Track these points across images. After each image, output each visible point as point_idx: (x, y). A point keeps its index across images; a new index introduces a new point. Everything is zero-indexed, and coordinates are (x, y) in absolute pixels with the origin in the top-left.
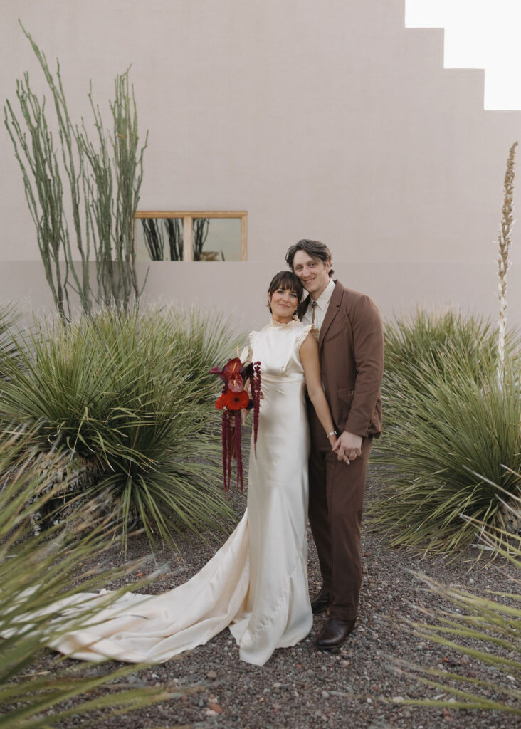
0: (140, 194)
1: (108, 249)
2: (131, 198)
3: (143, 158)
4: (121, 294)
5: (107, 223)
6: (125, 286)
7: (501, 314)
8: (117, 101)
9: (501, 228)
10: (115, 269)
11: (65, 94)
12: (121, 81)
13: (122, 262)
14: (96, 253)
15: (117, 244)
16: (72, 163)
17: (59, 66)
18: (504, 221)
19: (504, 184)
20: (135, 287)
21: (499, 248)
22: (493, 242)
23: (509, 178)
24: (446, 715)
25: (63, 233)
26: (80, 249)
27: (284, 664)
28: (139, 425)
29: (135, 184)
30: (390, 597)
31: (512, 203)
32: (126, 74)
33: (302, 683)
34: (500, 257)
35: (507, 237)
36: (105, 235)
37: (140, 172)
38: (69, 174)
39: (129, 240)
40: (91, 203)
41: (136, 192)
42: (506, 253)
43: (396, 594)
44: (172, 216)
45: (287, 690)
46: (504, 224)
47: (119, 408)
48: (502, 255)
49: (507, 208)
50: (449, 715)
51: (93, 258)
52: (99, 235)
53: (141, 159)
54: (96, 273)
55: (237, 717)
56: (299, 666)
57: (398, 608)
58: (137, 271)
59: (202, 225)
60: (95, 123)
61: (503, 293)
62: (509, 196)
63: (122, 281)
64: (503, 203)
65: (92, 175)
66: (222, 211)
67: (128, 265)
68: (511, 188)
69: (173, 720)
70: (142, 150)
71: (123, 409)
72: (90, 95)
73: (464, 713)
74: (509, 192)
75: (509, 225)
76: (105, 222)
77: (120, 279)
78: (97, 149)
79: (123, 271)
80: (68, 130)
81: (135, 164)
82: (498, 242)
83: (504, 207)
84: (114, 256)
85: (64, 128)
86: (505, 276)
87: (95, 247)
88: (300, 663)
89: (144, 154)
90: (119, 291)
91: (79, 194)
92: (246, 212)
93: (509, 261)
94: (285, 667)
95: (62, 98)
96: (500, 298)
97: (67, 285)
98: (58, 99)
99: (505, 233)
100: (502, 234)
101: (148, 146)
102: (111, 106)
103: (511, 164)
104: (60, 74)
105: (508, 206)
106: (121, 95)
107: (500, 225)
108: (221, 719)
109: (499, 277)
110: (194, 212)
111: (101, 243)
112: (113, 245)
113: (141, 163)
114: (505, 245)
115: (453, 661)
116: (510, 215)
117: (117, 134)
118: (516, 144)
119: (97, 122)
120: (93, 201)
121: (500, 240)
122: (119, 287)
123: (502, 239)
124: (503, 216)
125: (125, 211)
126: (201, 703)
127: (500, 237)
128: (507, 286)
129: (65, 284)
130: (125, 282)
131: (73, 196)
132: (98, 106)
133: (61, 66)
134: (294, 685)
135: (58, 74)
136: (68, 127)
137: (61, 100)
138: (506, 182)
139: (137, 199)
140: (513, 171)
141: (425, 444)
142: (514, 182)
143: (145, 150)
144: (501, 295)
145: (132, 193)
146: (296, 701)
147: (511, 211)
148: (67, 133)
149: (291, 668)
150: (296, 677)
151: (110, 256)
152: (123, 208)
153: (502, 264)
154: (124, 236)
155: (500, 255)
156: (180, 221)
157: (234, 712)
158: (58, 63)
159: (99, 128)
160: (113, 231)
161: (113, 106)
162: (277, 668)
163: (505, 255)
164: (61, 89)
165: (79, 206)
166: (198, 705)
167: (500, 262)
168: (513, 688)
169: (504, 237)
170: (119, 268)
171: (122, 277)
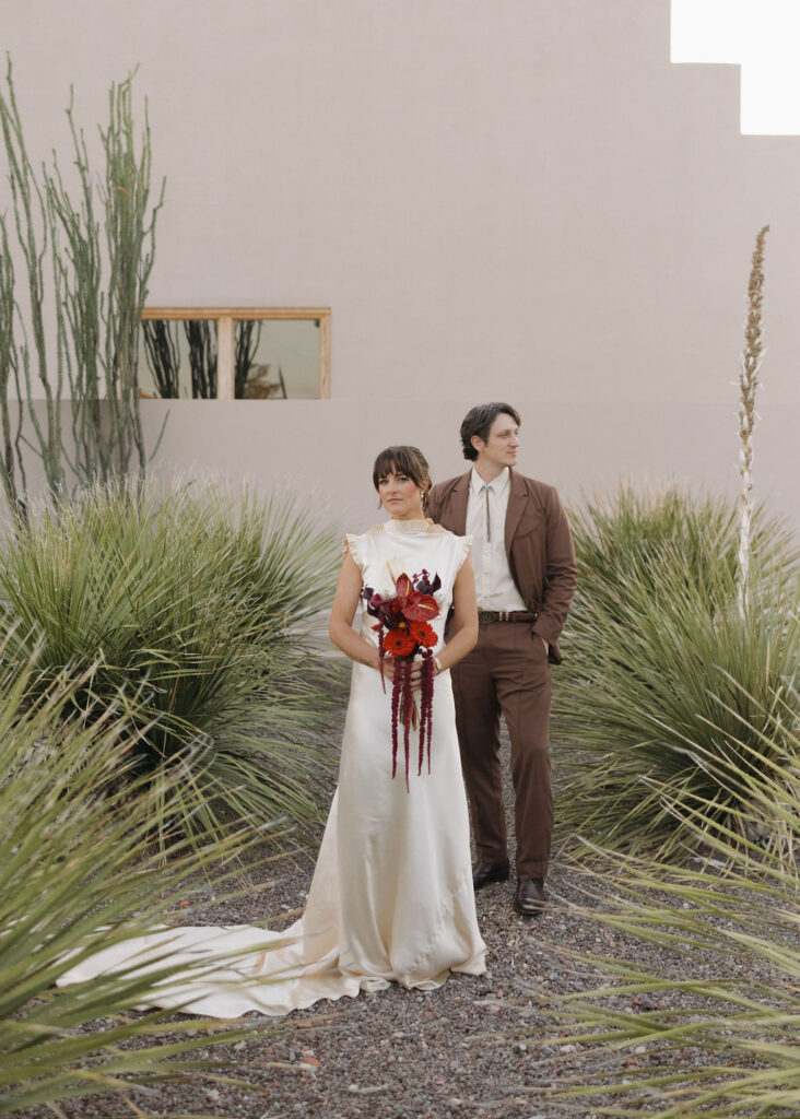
0: (149, 285)
1: (92, 377)
2: (134, 290)
3: (157, 223)
4: (115, 457)
5: (92, 335)
6: (121, 443)
7: (744, 498)
8: (111, 129)
9: (744, 361)
10: (104, 412)
11: (20, 112)
12: (120, 95)
13: (116, 401)
14: (72, 387)
15: (107, 369)
16: (30, 232)
17: (10, 65)
18: (749, 350)
19: (747, 291)
20: (139, 446)
21: (740, 394)
22: (732, 383)
23: (756, 281)
24: (631, 1064)
25: (15, 351)
26: (44, 381)
27: (407, 1012)
28: (178, 676)
29: (141, 268)
30: (563, 927)
31: (761, 323)
32: (128, 82)
33: (432, 1032)
34: (744, 408)
35: (753, 375)
36: (87, 352)
37: (151, 248)
38: (25, 251)
39: (130, 363)
40: (63, 299)
41: (143, 283)
42: (752, 402)
43: (572, 923)
44: (198, 317)
45: (412, 1041)
46: (748, 356)
47: (144, 650)
48: (745, 404)
49: (752, 330)
50: (635, 1064)
51: (66, 395)
52: (77, 354)
53: (153, 226)
54: (72, 419)
55: (343, 1071)
56: (428, 1014)
57: (574, 941)
58: (142, 417)
59: (250, 328)
60: (76, 160)
61: (747, 464)
62: (755, 311)
63: (116, 434)
64: (746, 322)
65: (66, 250)
66: (286, 308)
67: (127, 407)
68: (759, 299)
69: (254, 1076)
70: (155, 211)
71: (152, 651)
72: (69, 112)
73: (656, 1062)
74: (756, 305)
75: (755, 357)
76: (88, 334)
77: (112, 432)
78: (77, 205)
79: (118, 417)
80: (26, 174)
81: (142, 235)
82: (740, 384)
83: (748, 328)
84: (102, 393)
85: (17, 172)
86: (750, 437)
87: (70, 375)
88: (430, 1010)
89: (158, 217)
90: (111, 452)
91: (41, 284)
92: (329, 309)
93: (756, 413)
94: (409, 1015)
95: (13, 117)
96: (742, 473)
97: (21, 442)
98: (8, 122)
99: (750, 370)
100: (745, 371)
101: (165, 204)
102: (102, 135)
103: (758, 261)
104: (13, 78)
105: (754, 328)
106: (119, 117)
107: (742, 356)
108: (321, 1073)
109: (741, 440)
110: (237, 309)
111: (81, 369)
112: (101, 372)
113: (153, 232)
114: (749, 389)
115: (646, 1003)
116: (757, 341)
117: (111, 182)
118: (766, 229)
119: (79, 158)
120: (68, 294)
121: (742, 380)
122: (111, 445)
123: (745, 379)
124: (746, 342)
125: (123, 315)
126: (293, 1057)
127: (742, 376)
128: (753, 453)
129: (17, 440)
130: (120, 436)
131: (32, 289)
132: (82, 130)
133: (13, 66)
134: (421, 1035)
135: (9, 78)
136: (25, 170)
137: (12, 121)
138: (751, 288)
139: (144, 293)
140: (762, 272)
141: (624, 704)
142: (763, 289)
143: (159, 211)
144: (744, 468)
145: (135, 284)
146: (425, 1054)
147: (758, 334)
148: (23, 181)
149: (417, 1016)
150: (424, 1026)
151: (95, 390)
152: (120, 307)
153: (745, 418)
154: (121, 356)
155: (741, 404)
156: (211, 325)
157: (339, 1066)
158: (9, 60)
159: (83, 169)
160: (102, 348)
161: (106, 135)
162: (396, 1016)
163: (749, 404)
164: (14, 105)
165: (43, 306)
166: (288, 1059)
167: (741, 415)
168: (727, 1034)
169: (749, 376)
170: (111, 413)
171: (116, 428)
